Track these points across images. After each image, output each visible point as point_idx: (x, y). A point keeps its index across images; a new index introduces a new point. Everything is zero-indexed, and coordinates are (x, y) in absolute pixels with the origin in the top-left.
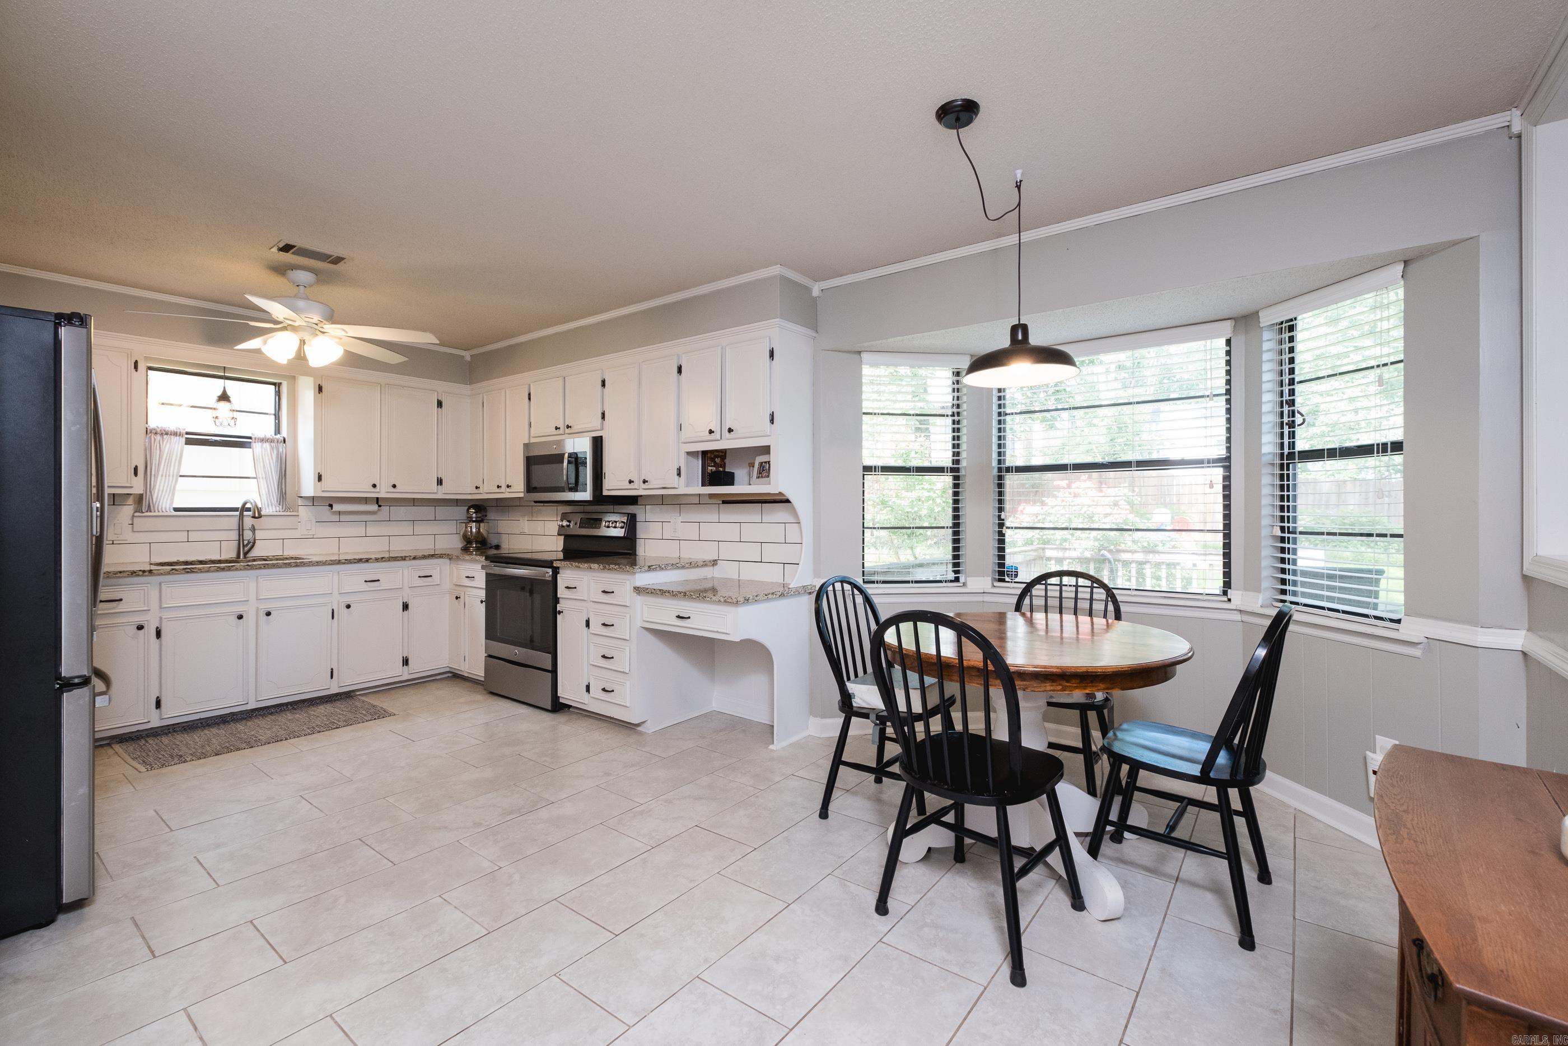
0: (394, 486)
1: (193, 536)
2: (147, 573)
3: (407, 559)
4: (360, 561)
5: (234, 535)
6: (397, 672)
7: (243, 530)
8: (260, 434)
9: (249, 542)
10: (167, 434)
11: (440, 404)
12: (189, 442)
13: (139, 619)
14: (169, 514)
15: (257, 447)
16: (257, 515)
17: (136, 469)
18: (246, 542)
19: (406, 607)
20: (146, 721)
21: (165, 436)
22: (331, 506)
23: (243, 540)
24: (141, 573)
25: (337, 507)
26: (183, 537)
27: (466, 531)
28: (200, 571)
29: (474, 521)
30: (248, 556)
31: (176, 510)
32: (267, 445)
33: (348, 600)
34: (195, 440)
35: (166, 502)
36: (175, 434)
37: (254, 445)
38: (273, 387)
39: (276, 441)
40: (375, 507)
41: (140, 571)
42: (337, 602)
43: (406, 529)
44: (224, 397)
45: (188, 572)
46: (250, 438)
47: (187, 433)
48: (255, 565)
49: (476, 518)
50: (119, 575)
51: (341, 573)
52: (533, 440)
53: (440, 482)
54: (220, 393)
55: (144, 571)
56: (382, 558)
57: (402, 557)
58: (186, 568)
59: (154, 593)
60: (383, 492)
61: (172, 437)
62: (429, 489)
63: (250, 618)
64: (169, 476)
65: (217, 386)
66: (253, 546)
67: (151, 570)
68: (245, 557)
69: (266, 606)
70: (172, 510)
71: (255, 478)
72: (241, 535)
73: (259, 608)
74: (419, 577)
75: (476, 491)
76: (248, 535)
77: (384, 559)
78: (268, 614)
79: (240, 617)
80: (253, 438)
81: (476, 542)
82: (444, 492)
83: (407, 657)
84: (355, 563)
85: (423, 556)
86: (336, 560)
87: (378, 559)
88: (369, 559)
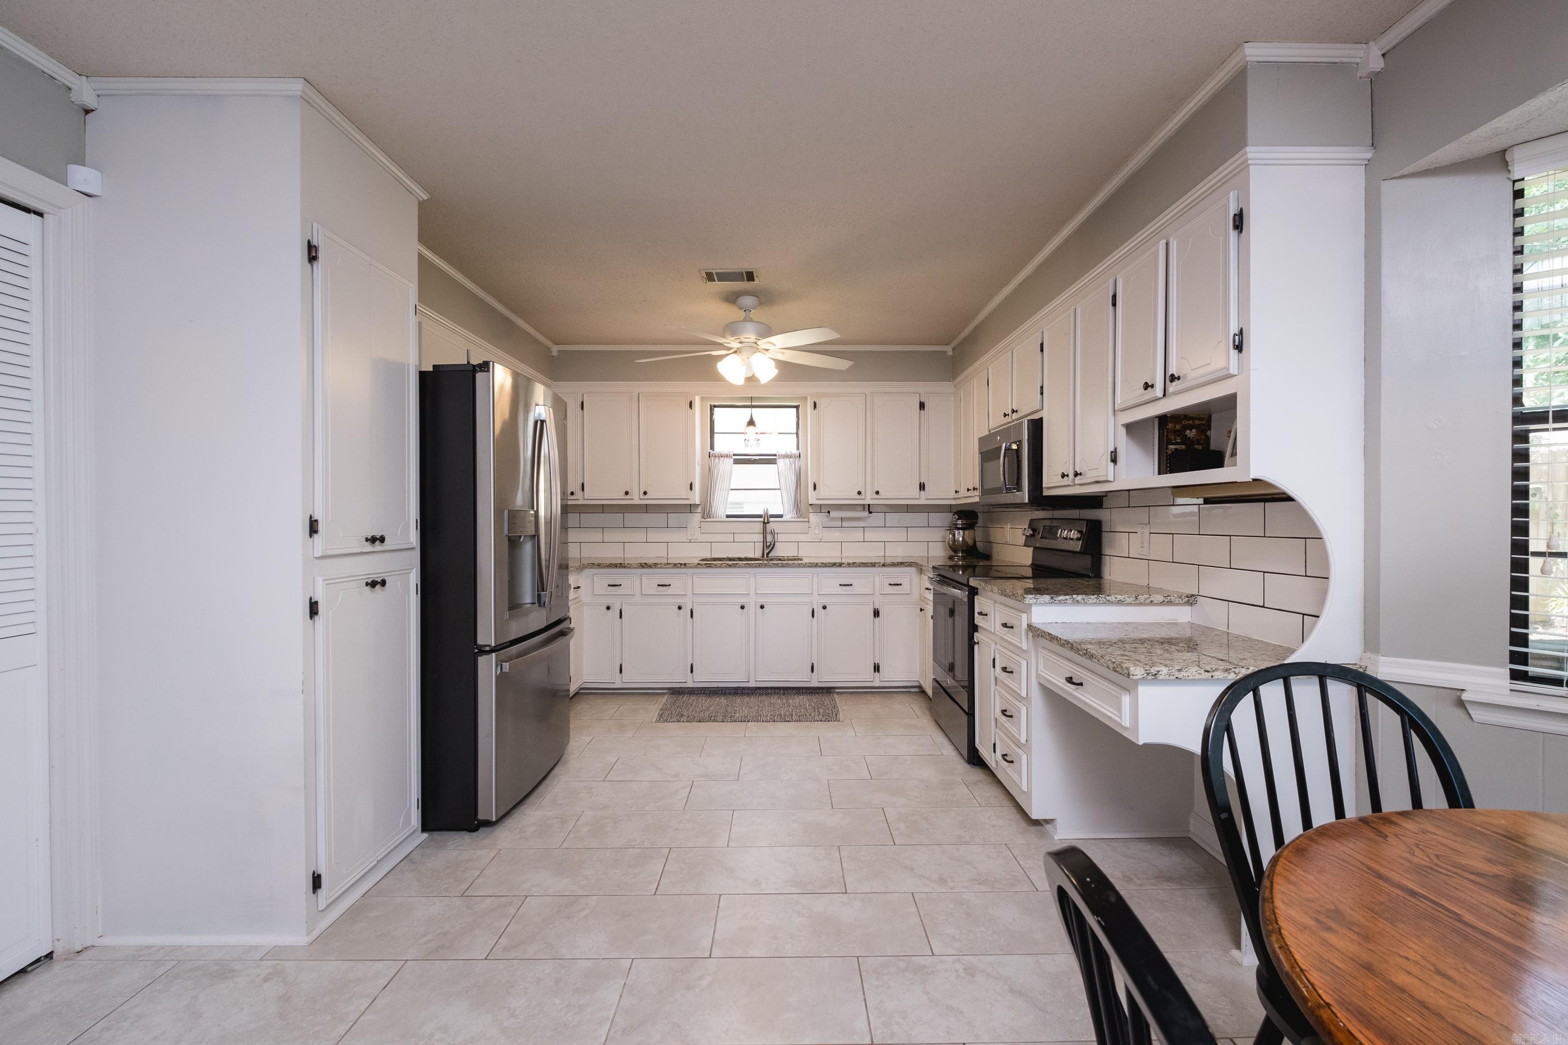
0: (877, 493)
1: (738, 538)
3: (877, 565)
4: (834, 565)
5: (760, 538)
6: (865, 676)
7: (765, 533)
8: (782, 452)
9: (771, 544)
10: (722, 457)
11: (922, 406)
12: (737, 462)
13: (680, 601)
14: (722, 519)
15: (781, 462)
16: (766, 521)
17: (692, 484)
18: (768, 544)
19: (876, 613)
20: (684, 681)
21: (721, 458)
22: (829, 512)
23: (767, 541)
24: (679, 565)
25: (833, 514)
26: (730, 538)
27: (954, 540)
28: (716, 566)
29: (959, 529)
30: (770, 555)
31: (728, 516)
32: (787, 460)
33: (824, 601)
34: (742, 460)
35: (722, 512)
36: (727, 456)
37: (778, 461)
38: (795, 409)
39: (792, 456)
40: (866, 513)
42: (817, 603)
43: (902, 534)
44: (751, 423)
46: (775, 455)
47: (734, 455)
48: (753, 564)
49: (962, 524)
50: (667, 566)
51: (819, 575)
52: (992, 432)
53: (922, 487)
54: (748, 419)
55: (681, 564)
56: (854, 563)
57: (872, 563)
58: (707, 564)
59: (688, 582)
60: (868, 499)
61: (725, 458)
62: (911, 495)
64: (723, 489)
65: (745, 414)
66: (773, 548)
67: (685, 564)
68: (767, 557)
69: (761, 600)
70: (725, 517)
71: (779, 489)
72: (765, 538)
73: (757, 601)
74: (890, 584)
75: (957, 496)
76: (769, 538)
77: (855, 565)
78: (762, 607)
79: (742, 607)
80: (778, 455)
81: (963, 551)
82: (928, 498)
83: (878, 664)
84: (830, 567)
85: (893, 564)
86: (814, 563)
87: (850, 564)
88: (842, 564)
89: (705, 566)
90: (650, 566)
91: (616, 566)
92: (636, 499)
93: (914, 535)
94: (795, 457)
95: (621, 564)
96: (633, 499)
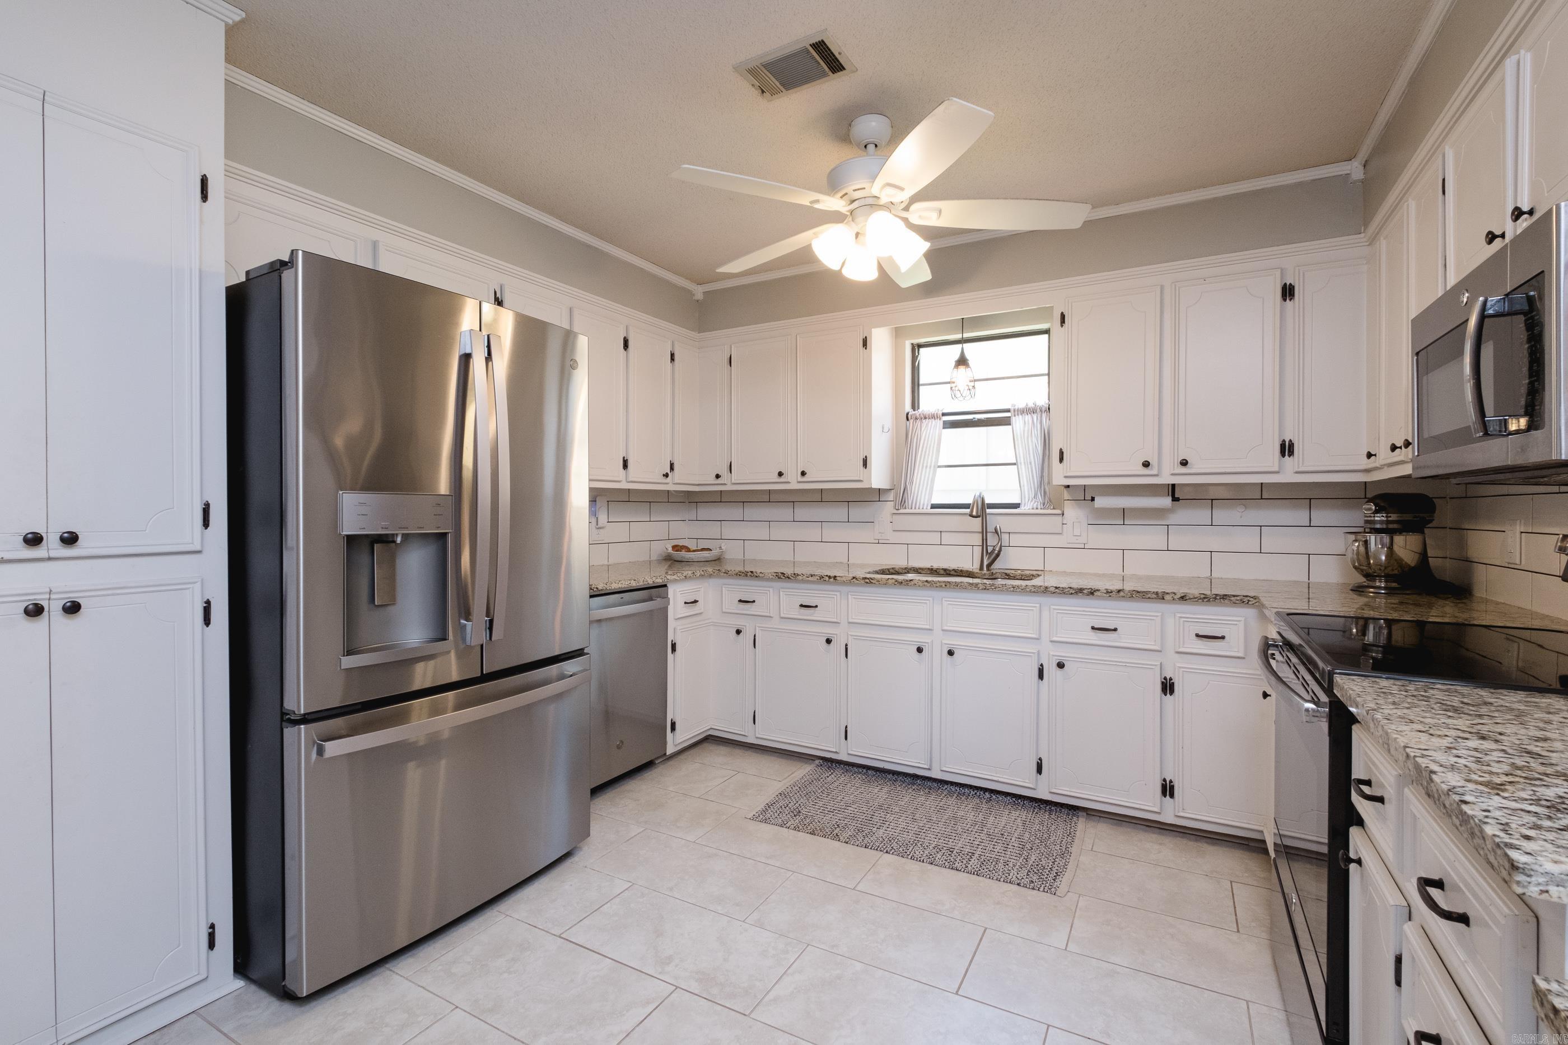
0: (1185, 463)
2: (832, 580)
3: (1167, 597)
4: (1079, 591)
5: (977, 539)
6: (1153, 805)
7: (986, 532)
8: (1023, 404)
9: (994, 550)
10: (925, 418)
11: (1288, 292)
12: (949, 425)
13: (828, 631)
14: (925, 511)
15: (1018, 422)
16: (974, 514)
17: (865, 461)
18: (990, 549)
19: (1168, 687)
20: (835, 749)
21: (924, 421)
22: (1093, 500)
23: (987, 546)
24: (827, 579)
25: (1100, 502)
26: (935, 538)
29: (1378, 532)
30: (992, 567)
31: (933, 507)
32: (1028, 418)
33: (1062, 653)
34: (950, 422)
35: (925, 499)
36: (941, 417)
37: (1013, 420)
38: (1043, 337)
39: (1038, 410)
40: (1166, 501)
41: (827, 576)
42: (1048, 655)
43: (1248, 540)
44: (962, 361)
45: (867, 583)
46: (1008, 411)
47: (944, 414)
49: (1388, 522)
50: (810, 579)
51: (1052, 607)
53: (1287, 449)
54: (957, 356)
55: (830, 577)
56: (1119, 591)
57: (1157, 593)
59: (842, 604)
60: (1167, 475)
61: (931, 421)
63: (935, 654)
64: (927, 467)
66: (998, 555)
67: (835, 577)
68: (988, 570)
69: (952, 642)
70: (929, 507)
71: (1014, 464)
72: (984, 540)
73: (944, 642)
74: (1197, 635)
75: (1372, 463)
76: (992, 540)
77: (1122, 594)
78: (951, 653)
79: (920, 650)
80: (1012, 411)
81: (1388, 577)
82: (1301, 469)
83: (1171, 781)
84: (1072, 594)
85: (1202, 596)
86: (1041, 586)
87: (1111, 592)
88: (1095, 591)
89: (863, 582)
90: (788, 578)
91: (746, 575)
92: (793, 482)
93: (1273, 540)
94: (1041, 411)
95: (752, 572)
96: (789, 483)
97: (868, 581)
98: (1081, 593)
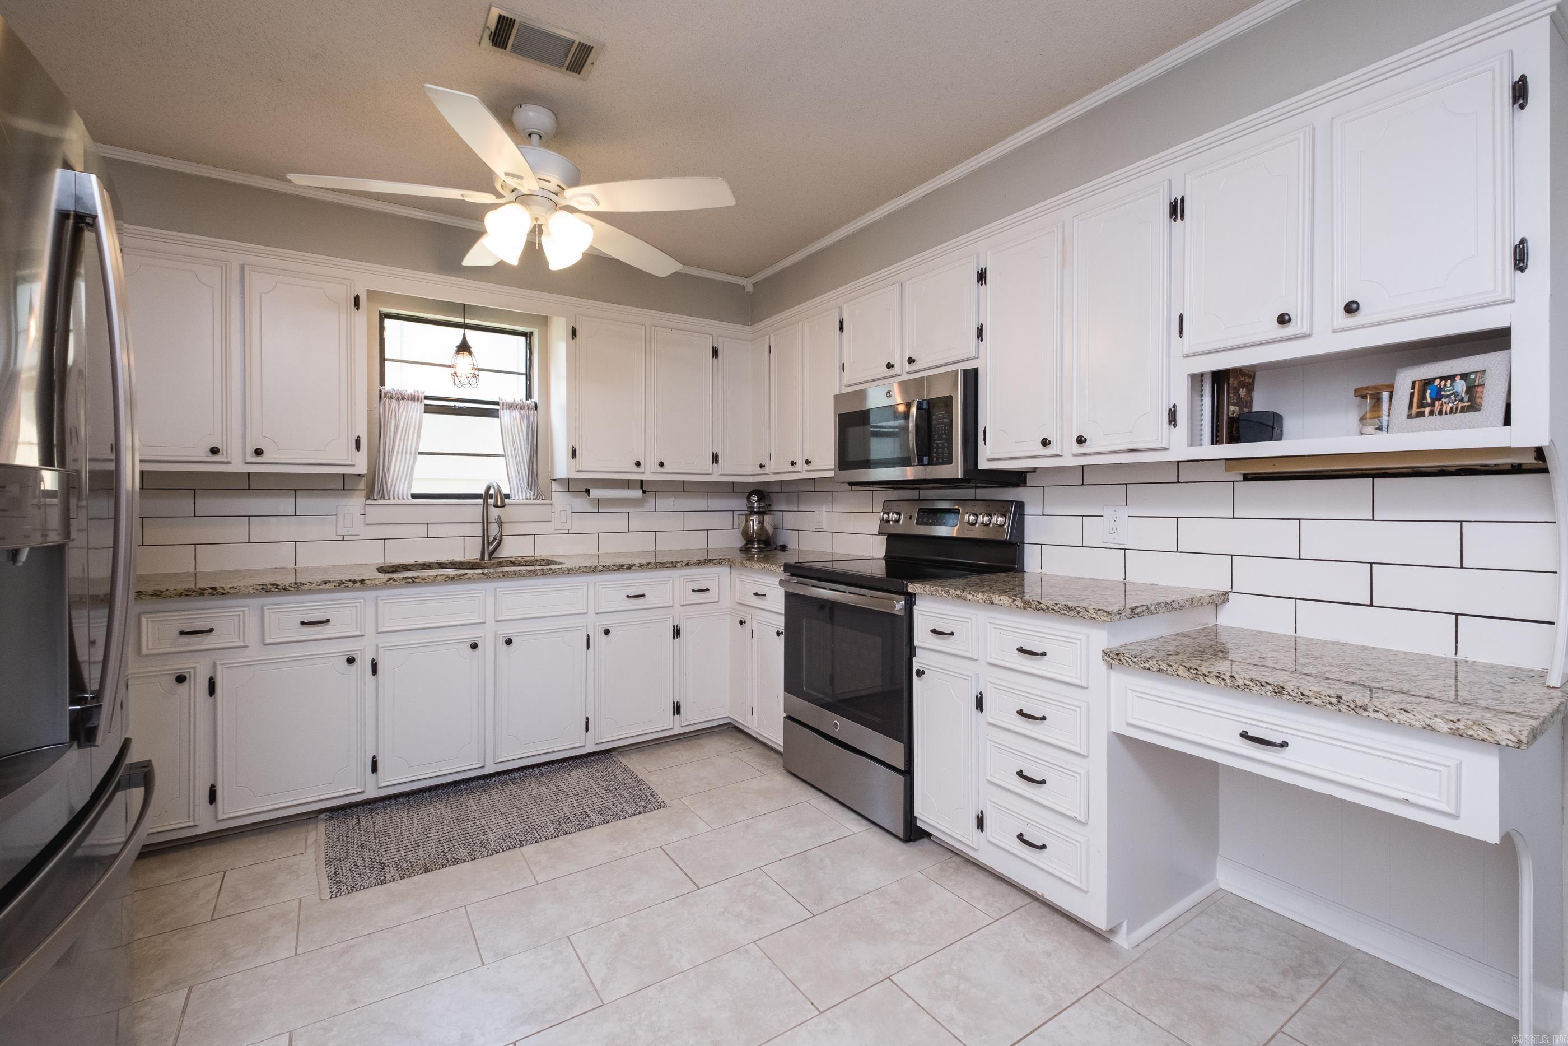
0: (662, 464)
1: (433, 530)
2: (358, 585)
3: (678, 565)
4: (621, 567)
5: (478, 530)
6: (668, 724)
7: (487, 522)
8: (509, 399)
9: (495, 539)
10: (403, 399)
11: (715, 352)
12: (429, 410)
13: (349, 648)
14: (406, 501)
15: (505, 414)
16: (499, 504)
17: (358, 442)
18: (491, 539)
19: (677, 632)
20: (359, 790)
21: (401, 401)
22: (588, 491)
23: (488, 536)
24: (350, 584)
25: (595, 493)
26: (421, 530)
27: (747, 526)
29: (756, 513)
30: (493, 557)
31: (415, 496)
32: (516, 413)
33: (606, 622)
34: (439, 407)
35: (403, 488)
36: (413, 398)
37: (502, 413)
38: (523, 339)
39: (526, 407)
40: (638, 493)
41: (350, 580)
42: (594, 626)
43: (674, 522)
44: (464, 347)
45: (409, 583)
46: (497, 403)
47: (427, 398)
48: (493, 574)
49: (759, 507)
50: (323, 587)
51: (597, 584)
53: (715, 459)
54: (458, 342)
55: (354, 582)
56: (648, 564)
57: (672, 563)
58: (407, 578)
59: (370, 612)
60: (649, 473)
61: (410, 402)
62: (701, 470)
63: (487, 647)
64: (407, 452)
66: (499, 544)
67: (363, 580)
68: (490, 559)
69: (507, 631)
70: (410, 498)
71: (503, 456)
72: (485, 530)
73: (499, 633)
74: (693, 591)
75: (761, 471)
76: (494, 530)
77: (650, 566)
78: (509, 642)
79: (474, 646)
80: (501, 404)
81: (759, 542)
82: (723, 473)
83: (679, 703)
84: (615, 570)
85: (698, 562)
86: (591, 566)
87: (643, 566)
88: (632, 566)
89: (403, 582)
90: (285, 589)
91: (202, 594)
92: (237, 463)
93: (693, 521)
94: (528, 408)
95: (213, 588)
96: (229, 463)
97: (410, 580)
98: (622, 568)
